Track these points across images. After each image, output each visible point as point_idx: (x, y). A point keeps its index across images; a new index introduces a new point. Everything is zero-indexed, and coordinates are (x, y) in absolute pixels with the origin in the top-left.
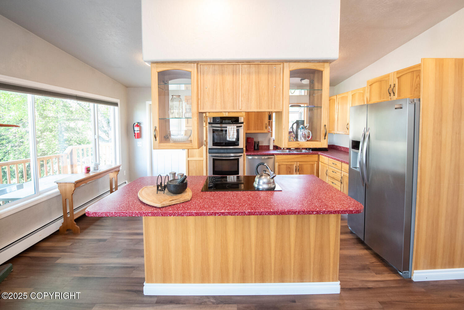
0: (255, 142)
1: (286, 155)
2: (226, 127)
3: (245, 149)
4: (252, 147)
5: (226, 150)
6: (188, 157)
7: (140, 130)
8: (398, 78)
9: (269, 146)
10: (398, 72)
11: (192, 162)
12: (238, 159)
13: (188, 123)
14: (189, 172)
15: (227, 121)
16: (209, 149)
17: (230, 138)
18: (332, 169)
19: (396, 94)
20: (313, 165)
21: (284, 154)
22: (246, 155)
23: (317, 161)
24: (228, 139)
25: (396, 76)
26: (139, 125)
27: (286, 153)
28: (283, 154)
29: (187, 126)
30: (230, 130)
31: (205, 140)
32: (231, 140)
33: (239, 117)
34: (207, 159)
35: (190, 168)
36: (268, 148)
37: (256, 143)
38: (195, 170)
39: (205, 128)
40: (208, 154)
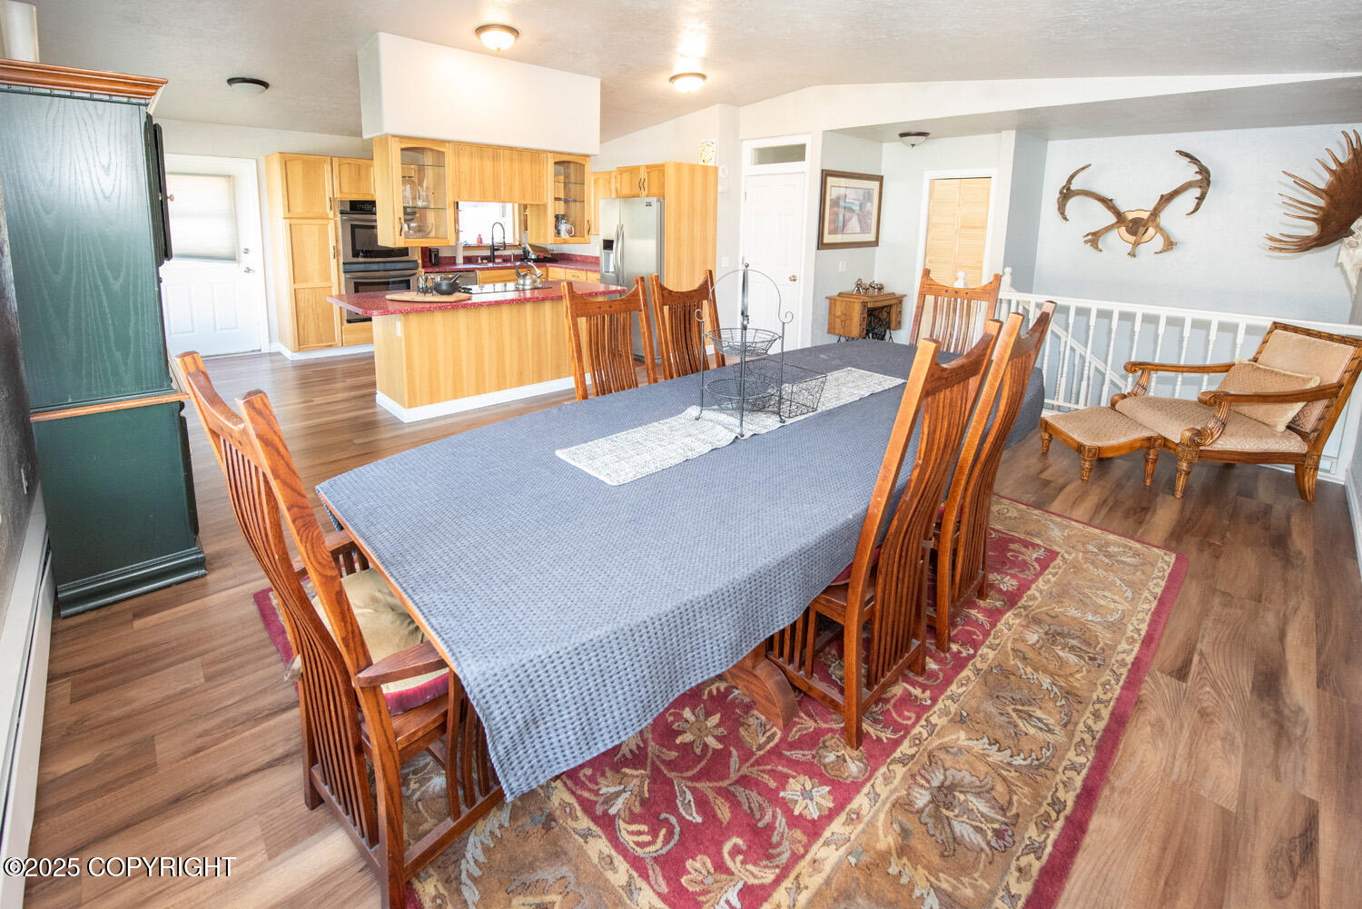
3: (420, 261)
4: (429, 260)
5: (382, 266)
6: (294, 283)
8: (648, 173)
10: (647, 167)
11: (304, 292)
12: (409, 280)
13: (289, 211)
14: (299, 314)
16: (344, 263)
19: (646, 189)
22: (423, 273)
25: (645, 170)
29: (287, 216)
31: (335, 245)
32: (388, 246)
34: (339, 283)
35: (301, 304)
37: (436, 253)
38: (313, 309)
39: (332, 222)
40: (342, 275)
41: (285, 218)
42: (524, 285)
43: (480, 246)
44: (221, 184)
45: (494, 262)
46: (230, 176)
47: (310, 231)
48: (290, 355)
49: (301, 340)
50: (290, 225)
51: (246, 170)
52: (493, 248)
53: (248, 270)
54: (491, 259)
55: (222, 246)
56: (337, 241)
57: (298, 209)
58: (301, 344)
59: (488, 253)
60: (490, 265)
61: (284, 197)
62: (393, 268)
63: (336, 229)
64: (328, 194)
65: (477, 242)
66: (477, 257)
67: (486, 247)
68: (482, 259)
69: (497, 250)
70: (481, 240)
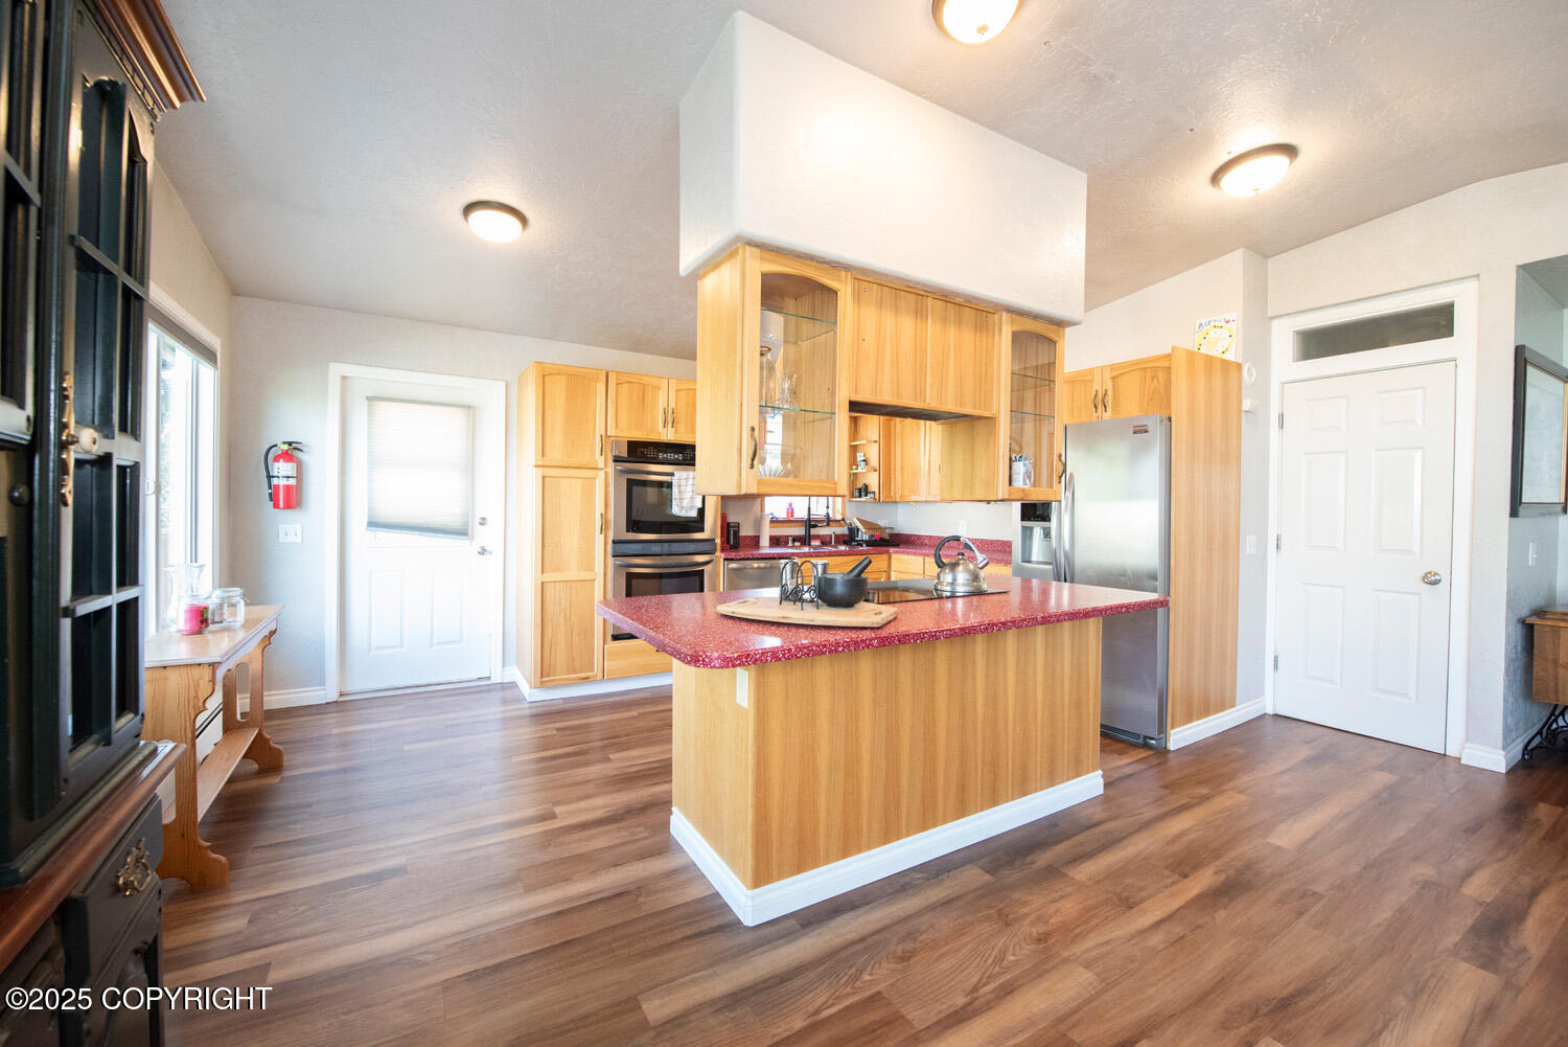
0: (729, 524)
2: (672, 474)
3: (718, 541)
5: (666, 545)
6: (542, 572)
7: (299, 476)
8: (1113, 378)
9: (759, 535)
10: (1113, 367)
11: (555, 588)
12: (703, 573)
13: (543, 455)
14: (545, 624)
15: (671, 456)
16: (614, 542)
17: (680, 509)
19: (1109, 408)
22: (722, 560)
24: (676, 510)
25: (1108, 375)
26: (291, 452)
29: (540, 463)
30: (683, 482)
31: (603, 511)
32: (683, 514)
34: (605, 575)
35: (549, 608)
36: (755, 541)
37: (733, 528)
38: (565, 618)
39: (601, 474)
40: (611, 560)
41: (536, 466)
42: (953, 584)
43: (790, 521)
44: (456, 417)
45: (809, 545)
46: (470, 407)
47: (570, 487)
48: (531, 693)
49: (545, 667)
50: (544, 477)
51: (491, 395)
52: (810, 523)
53: (483, 551)
54: (804, 540)
55: (450, 515)
56: (606, 505)
57: (556, 454)
58: (545, 674)
59: (800, 531)
60: (806, 549)
61: (537, 431)
62: (681, 551)
63: (607, 486)
64: (599, 430)
65: (788, 513)
66: (787, 537)
67: (799, 522)
68: (794, 540)
69: (815, 526)
70: (792, 509)
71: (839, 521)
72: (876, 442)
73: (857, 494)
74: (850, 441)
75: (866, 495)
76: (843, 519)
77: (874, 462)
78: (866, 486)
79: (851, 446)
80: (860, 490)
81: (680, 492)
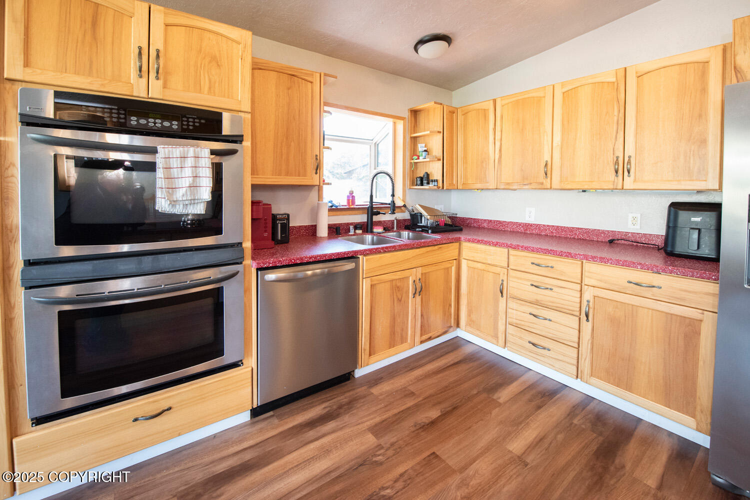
0: (274, 217)
1: (391, 251)
2: (153, 151)
4: (266, 235)
9: (315, 226)
17: (173, 203)
18: (528, 280)
20: (448, 270)
21: (387, 248)
22: (255, 269)
23: (457, 258)
24: (163, 205)
27: (390, 247)
28: (383, 248)
30: (175, 163)
32: (178, 210)
33: (220, 114)
36: (310, 233)
37: (280, 220)
43: (351, 209)
45: (372, 232)
52: (372, 210)
54: (366, 228)
59: (362, 218)
65: (348, 200)
66: (348, 224)
67: (360, 209)
68: (356, 228)
69: (378, 213)
70: (353, 197)
71: (401, 207)
72: (439, 132)
73: (419, 182)
74: (411, 134)
75: (428, 183)
76: (405, 206)
77: (437, 151)
78: (428, 175)
79: (411, 138)
80: (422, 179)
81: (168, 178)
